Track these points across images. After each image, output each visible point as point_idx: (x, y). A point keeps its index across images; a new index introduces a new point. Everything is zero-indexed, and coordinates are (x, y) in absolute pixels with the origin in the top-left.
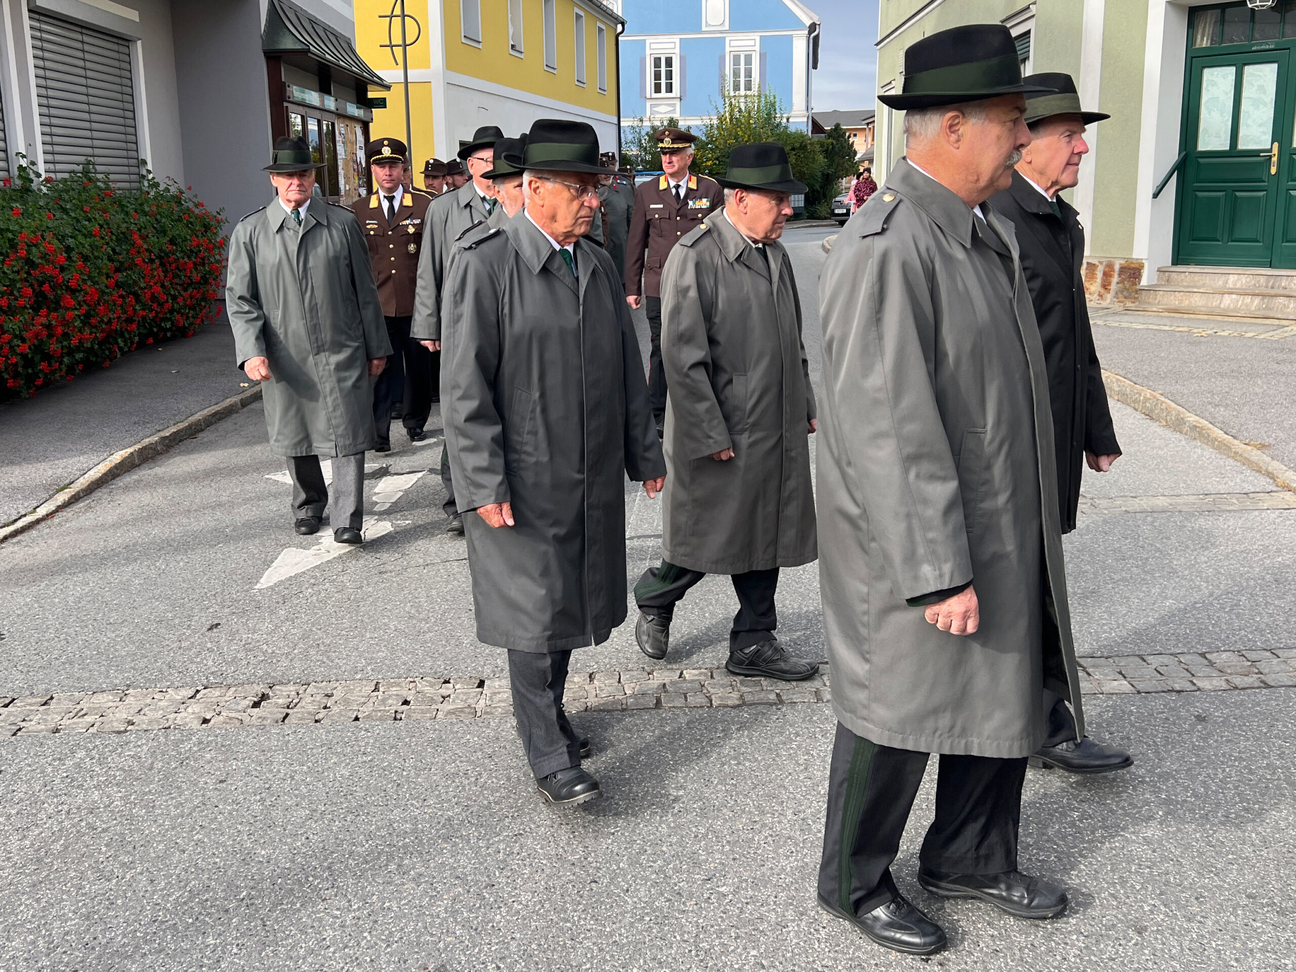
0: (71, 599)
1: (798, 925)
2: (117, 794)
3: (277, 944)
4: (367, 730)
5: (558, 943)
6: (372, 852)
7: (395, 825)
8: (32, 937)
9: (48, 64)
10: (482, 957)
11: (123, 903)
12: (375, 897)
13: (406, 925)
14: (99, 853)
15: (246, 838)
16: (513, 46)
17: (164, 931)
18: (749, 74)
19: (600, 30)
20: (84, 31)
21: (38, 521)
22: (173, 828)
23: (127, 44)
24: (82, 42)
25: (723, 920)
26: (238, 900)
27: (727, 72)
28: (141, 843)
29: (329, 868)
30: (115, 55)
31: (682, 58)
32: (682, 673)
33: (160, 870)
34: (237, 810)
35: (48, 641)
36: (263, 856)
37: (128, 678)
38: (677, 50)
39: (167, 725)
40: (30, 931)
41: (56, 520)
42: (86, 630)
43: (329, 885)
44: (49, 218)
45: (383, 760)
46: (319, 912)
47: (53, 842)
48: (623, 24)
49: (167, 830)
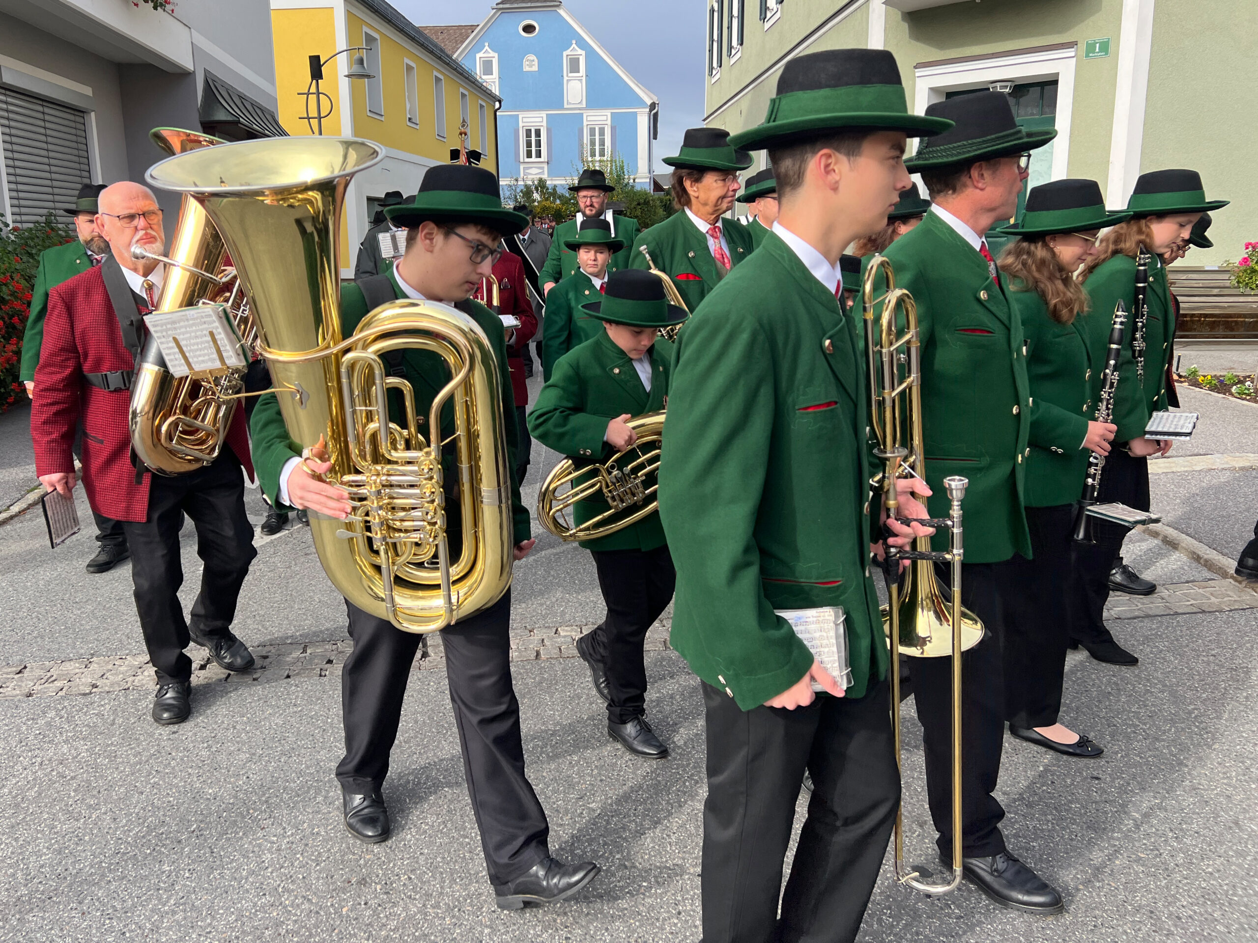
0: (42, 582)
1: (654, 832)
2: (83, 747)
3: (223, 867)
4: (296, 686)
5: (459, 856)
6: (303, 787)
7: (322, 764)
8: (11, 870)
9: (13, 131)
10: (396, 870)
11: (90, 839)
12: (305, 825)
13: (332, 847)
14: (69, 797)
15: (195, 779)
16: (410, 119)
17: (126, 861)
18: (602, 143)
19: (482, 106)
20: (45, 104)
21: (12, 518)
22: (132, 774)
23: (81, 114)
24: (43, 113)
25: (593, 831)
26: (189, 832)
27: (585, 141)
28: (105, 787)
29: (267, 802)
30: (73, 124)
31: (549, 131)
32: (557, 630)
33: (121, 810)
34: (188, 757)
35: (21, 619)
36: (210, 794)
37: (92, 648)
38: (544, 124)
39: (126, 687)
40: (10, 866)
41: (28, 516)
42: (55, 608)
43: (266, 816)
44: (17, 261)
45: (310, 710)
46: (259, 839)
47: (28, 789)
48: (500, 102)
49: (128, 776)
